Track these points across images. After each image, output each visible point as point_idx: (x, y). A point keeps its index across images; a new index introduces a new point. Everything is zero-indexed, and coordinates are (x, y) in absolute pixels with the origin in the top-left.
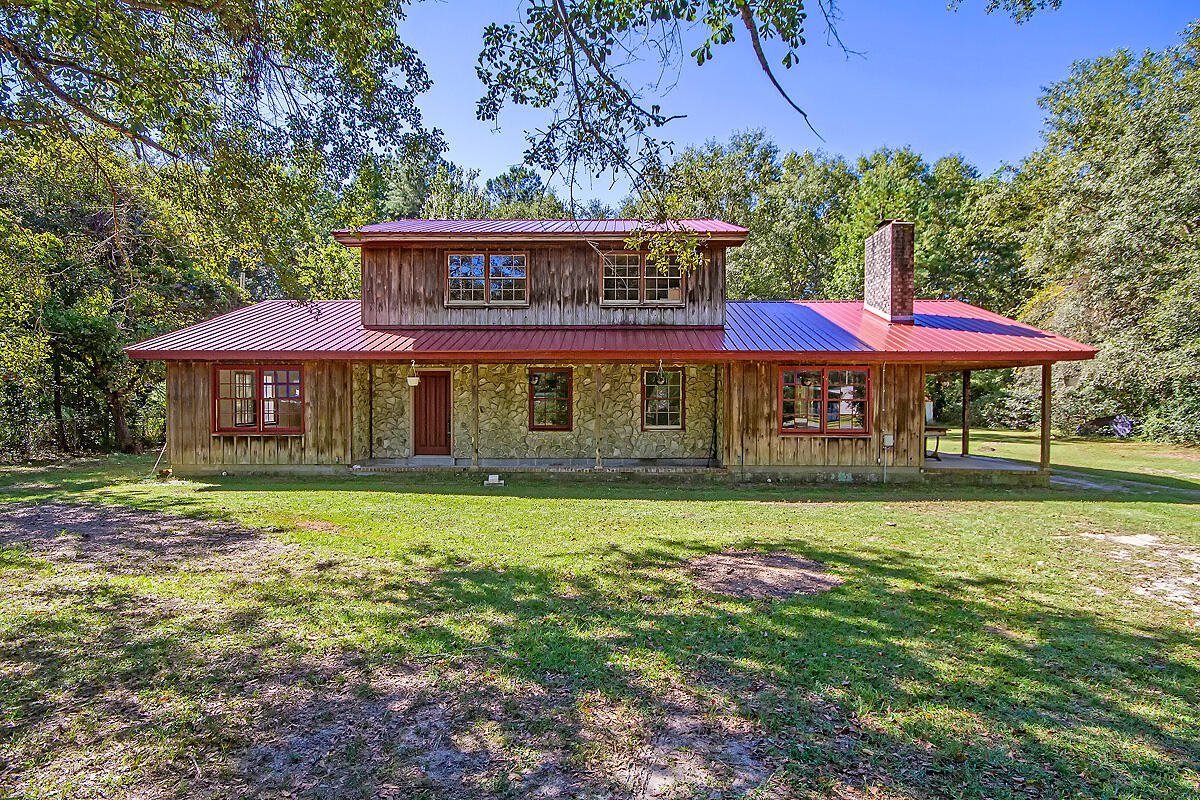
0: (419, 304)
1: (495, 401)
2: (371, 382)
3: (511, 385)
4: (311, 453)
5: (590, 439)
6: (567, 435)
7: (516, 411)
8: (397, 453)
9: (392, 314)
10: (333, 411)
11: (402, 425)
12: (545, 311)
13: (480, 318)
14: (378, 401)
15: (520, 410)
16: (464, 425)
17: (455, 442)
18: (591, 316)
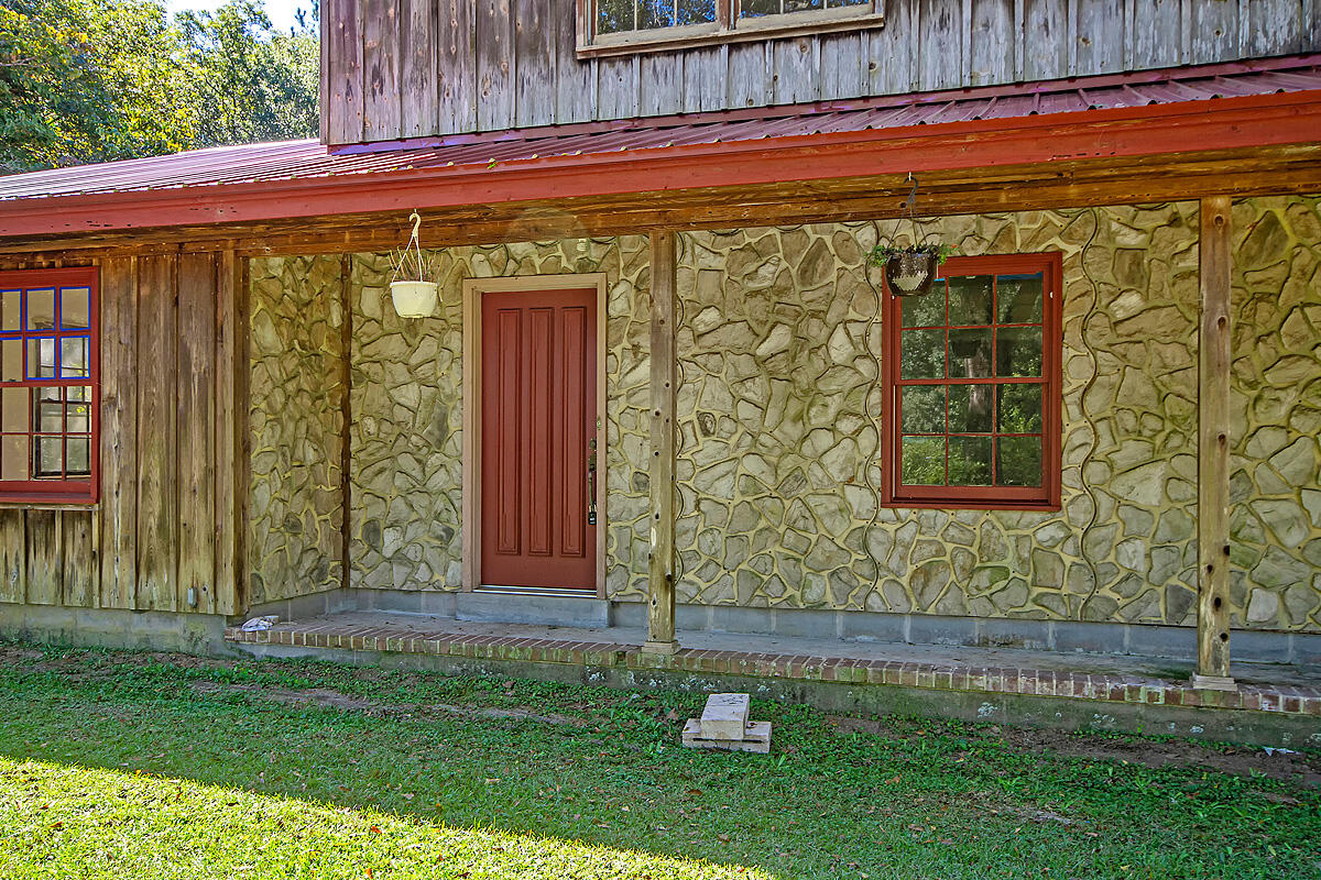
0: (494, 57)
1: (754, 391)
2: (346, 333)
3: (815, 329)
4: (118, 571)
5: (1140, 546)
6: (1039, 527)
7: (832, 429)
8: (422, 574)
9: (411, 101)
10: (181, 423)
11: (439, 480)
12: (950, 36)
13: (700, 85)
14: (365, 397)
15: (847, 426)
16: (641, 482)
17: (610, 542)
18: (1148, 31)
